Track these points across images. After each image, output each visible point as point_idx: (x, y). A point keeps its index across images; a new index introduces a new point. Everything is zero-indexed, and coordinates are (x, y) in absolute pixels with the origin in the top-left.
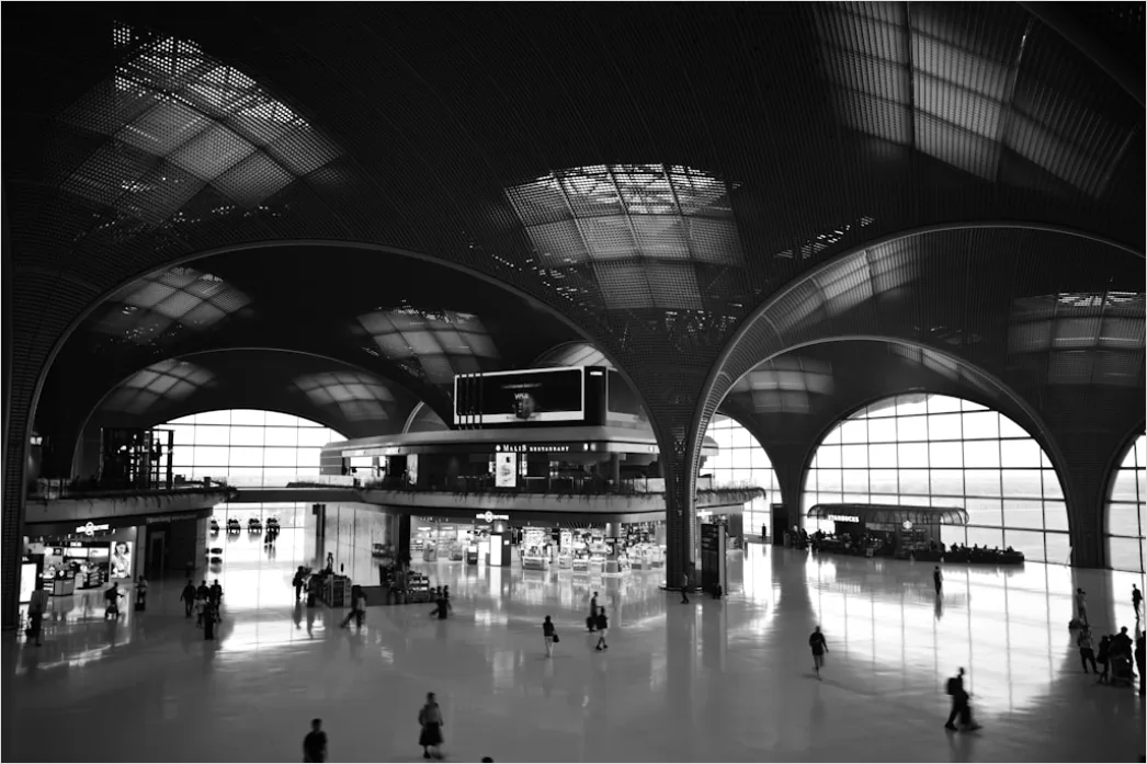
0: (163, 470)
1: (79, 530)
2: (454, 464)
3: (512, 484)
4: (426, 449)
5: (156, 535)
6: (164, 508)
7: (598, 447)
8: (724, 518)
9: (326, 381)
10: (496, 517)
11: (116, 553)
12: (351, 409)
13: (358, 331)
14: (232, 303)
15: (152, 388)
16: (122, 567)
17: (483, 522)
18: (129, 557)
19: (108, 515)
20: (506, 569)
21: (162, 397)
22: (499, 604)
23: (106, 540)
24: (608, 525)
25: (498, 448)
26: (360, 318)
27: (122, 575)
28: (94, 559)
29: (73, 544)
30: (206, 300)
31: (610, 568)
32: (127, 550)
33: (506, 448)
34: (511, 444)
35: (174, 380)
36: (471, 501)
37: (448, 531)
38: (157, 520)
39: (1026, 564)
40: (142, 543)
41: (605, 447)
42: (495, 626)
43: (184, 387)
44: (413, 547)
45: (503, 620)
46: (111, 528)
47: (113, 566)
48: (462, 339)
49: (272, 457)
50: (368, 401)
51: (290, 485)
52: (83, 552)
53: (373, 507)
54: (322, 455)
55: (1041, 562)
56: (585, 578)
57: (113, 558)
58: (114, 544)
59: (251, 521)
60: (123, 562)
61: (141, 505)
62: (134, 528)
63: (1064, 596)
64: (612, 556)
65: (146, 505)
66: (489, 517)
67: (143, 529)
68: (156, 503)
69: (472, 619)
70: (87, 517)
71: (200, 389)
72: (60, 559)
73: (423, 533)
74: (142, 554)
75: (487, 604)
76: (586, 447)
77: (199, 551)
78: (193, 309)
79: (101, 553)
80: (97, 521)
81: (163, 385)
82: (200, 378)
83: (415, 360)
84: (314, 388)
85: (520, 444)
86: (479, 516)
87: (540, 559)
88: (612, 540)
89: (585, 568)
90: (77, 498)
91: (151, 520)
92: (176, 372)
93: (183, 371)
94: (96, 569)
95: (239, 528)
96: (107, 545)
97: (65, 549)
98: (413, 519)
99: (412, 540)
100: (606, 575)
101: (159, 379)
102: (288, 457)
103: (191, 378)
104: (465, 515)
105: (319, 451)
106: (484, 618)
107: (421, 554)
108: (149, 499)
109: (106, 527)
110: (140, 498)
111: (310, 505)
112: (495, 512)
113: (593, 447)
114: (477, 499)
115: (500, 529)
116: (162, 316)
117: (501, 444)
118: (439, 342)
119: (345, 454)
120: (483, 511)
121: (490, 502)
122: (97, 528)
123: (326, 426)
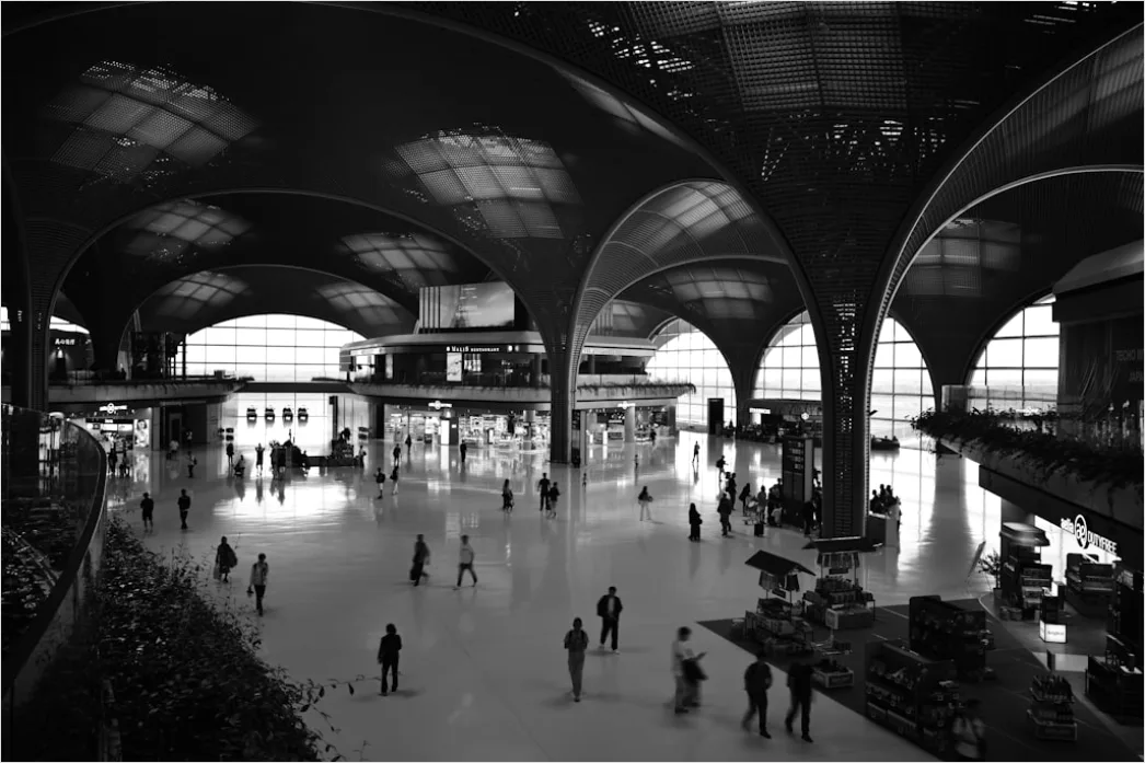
0: (179, 366)
1: (102, 409)
2: (422, 362)
3: (458, 378)
4: (399, 350)
5: (173, 416)
6: (170, 394)
7: (520, 349)
8: (663, 410)
9: (344, 290)
10: (443, 405)
11: (138, 428)
12: (368, 314)
13: (344, 250)
14: (235, 228)
15: (196, 296)
16: (142, 438)
17: (433, 409)
18: (147, 432)
19: (125, 398)
20: (453, 447)
21: (206, 304)
22: (448, 475)
23: (129, 418)
24: (525, 412)
25: (448, 349)
26: (344, 239)
27: (143, 445)
28: (122, 432)
29: (107, 421)
30: (214, 226)
31: (525, 447)
32: (145, 427)
33: (454, 349)
34: (458, 345)
35: (214, 290)
36: (421, 392)
37: (416, 418)
38: (169, 403)
39: (900, 449)
40: (157, 421)
41: (527, 349)
42: (442, 492)
43: (222, 296)
44: (387, 430)
45: (448, 488)
46: (129, 410)
47: (136, 438)
48: (430, 257)
49: (303, 356)
50: (382, 307)
51: (314, 379)
52: (114, 427)
53: (361, 397)
54: (342, 353)
55: (916, 449)
56: (507, 454)
57: (136, 432)
58: (136, 421)
59: (285, 410)
60: (143, 436)
61: (149, 392)
62: (150, 409)
63: (929, 477)
64: (526, 437)
65: (155, 392)
66: (437, 405)
67: (157, 410)
68: (163, 391)
69: (426, 486)
70: (108, 399)
71: (238, 297)
72: (98, 432)
73: (395, 419)
74: (157, 428)
75: (440, 476)
76: (510, 348)
77: (211, 429)
78: (205, 234)
79: (127, 428)
80: (117, 403)
81: (205, 293)
82: (236, 287)
83: (394, 273)
84: (336, 296)
85: (463, 345)
86: (431, 405)
87: (475, 439)
88: (527, 424)
89: (507, 447)
90: (96, 385)
91: (164, 404)
92: (215, 282)
93: (220, 281)
94: (120, 440)
95: (255, 416)
96: (131, 422)
97: (102, 425)
98: (386, 407)
99: (386, 424)
100: (522, 452)
101: (200, 288)
102: (316, 356)
103: (227, 287)
104: (421, 404)
105: (338, 351)
106: (434, 486)
107: (392, 435)
108: (157, 387)
109: (124, 407)
110: (149, 386)
111: (327, 396)
112: (443, 401)
113: (517, 348)
114: (425, 390)
115: (448, 415)
116: (180, 240)
117: (451, 346)
118: (411, 259)
119: (353, 354)
120: (433, 400)
121: (436, 393)
122: (117, 408)
123: (349, 329)
